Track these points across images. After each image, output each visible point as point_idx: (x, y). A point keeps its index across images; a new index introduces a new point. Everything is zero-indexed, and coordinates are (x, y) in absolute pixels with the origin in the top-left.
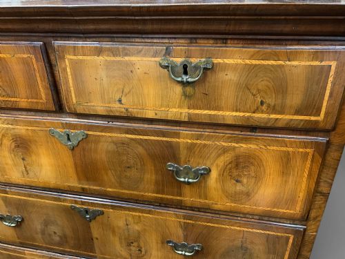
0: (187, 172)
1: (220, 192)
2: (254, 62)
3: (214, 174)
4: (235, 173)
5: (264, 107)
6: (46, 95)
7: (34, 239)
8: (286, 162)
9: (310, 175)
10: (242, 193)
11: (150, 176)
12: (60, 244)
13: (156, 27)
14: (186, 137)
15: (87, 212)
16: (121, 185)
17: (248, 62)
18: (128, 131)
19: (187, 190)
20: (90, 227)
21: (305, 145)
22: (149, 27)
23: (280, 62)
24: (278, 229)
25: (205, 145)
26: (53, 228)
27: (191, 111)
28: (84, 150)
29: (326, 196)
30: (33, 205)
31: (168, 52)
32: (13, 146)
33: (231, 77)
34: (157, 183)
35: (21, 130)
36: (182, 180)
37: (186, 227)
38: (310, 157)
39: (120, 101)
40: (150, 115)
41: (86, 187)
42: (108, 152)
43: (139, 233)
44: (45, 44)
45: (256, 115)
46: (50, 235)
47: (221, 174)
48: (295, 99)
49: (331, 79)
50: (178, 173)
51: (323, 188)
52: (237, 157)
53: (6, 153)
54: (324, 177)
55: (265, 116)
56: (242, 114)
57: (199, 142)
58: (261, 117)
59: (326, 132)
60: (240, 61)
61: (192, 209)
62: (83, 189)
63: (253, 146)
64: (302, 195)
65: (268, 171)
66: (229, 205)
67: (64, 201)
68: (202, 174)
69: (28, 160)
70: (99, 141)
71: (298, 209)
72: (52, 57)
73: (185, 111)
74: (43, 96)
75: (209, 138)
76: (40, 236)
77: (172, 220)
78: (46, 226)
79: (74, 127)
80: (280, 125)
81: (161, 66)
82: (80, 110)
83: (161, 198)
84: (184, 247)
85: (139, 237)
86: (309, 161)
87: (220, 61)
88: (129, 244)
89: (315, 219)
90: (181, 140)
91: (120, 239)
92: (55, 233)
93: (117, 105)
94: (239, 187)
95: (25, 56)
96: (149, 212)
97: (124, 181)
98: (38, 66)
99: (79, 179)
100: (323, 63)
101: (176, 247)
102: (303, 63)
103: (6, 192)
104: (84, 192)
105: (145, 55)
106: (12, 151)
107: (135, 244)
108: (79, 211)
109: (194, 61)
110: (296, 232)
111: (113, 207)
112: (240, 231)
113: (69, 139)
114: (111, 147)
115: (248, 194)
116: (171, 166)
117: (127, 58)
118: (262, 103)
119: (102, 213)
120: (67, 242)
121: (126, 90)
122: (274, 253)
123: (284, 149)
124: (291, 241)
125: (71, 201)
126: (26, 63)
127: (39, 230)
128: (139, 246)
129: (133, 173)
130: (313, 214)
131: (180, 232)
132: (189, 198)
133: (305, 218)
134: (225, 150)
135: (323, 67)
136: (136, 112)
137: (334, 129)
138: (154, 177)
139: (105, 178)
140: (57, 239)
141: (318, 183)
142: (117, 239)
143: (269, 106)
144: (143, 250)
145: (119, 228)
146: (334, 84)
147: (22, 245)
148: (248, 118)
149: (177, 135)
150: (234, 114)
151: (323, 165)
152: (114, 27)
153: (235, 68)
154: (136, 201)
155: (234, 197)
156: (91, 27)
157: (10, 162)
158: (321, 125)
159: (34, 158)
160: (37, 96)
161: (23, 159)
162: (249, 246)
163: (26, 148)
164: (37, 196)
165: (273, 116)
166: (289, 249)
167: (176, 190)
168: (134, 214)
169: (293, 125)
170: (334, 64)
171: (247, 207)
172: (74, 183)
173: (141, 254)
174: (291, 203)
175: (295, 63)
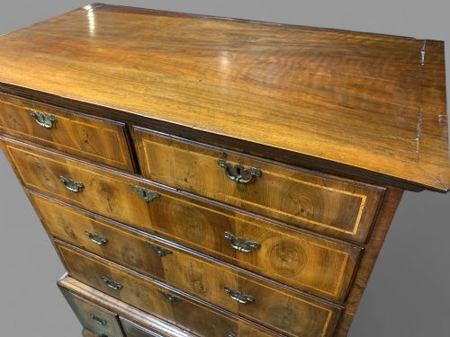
0: (241, 242)
1: (269, 264)
2: (295, 180)
3: (264, 250)
4: (282, 253)
5: (304, 214)
6: (127, 160)
7: (115, 257)
8: (325, 258)
9: (346, 271)
10: (287, 269)
11: (211, 237)
12: (137, 266)
14: (241, 217)
15: (159, 248)
16: (187, 238)
17: (290, 178)
18: (193, 201)
19: (241, 255)
20: (161, 260)
21: (342, 249)
23: (318, 186)
24: (318, 303)
25: (256, 227)
26: (131, 253)
27: (244, 201)
28: (157, 205)
29: (362, 289)
30: (116, 233)
31: (225, 156)
32: (100, 188)
33: (276, 185)
34: (216, 243)
35: (107, 179)
36: (236, 247)
37: (240, 281)
38: (346, 258)
39: (186, 180)
40: (210, 195)
41: (159, 231)
42: (176, 211)
43: (201, 275)
44: (126, 125)
45: (298, 218)
46: (129, 257)
47: (271, 250)
48: (332, 214)
49: (362, 208)
50: (233, 241)
51: (359, 282)
52: (283, 243)
53: (95, 192)
54: (360, 275)
55: (305, 220)
56: (286, 214)
57: (251, 223)
58: (302, 220)
60: (283, 176)
61: (245, 269)
62: (156, 232)
63: (297, 238)
65: (309, 259)
66: (276, 275)
67: (141, 236)
68: (253, 247)
69: (111, 200)
70: (169, 202)
71: (336, 293)
73: (238, 200)
74: (125, 161)
75: (259, 222)
76: (120, 255)
77: (229, 272)
78: (126, 250)
79: (150, 187)
80: (318, 229)
85: (201, 278)
86: (345, 261)
87: (267, 172)
88: (193, 281)
89: (352, 303)
90: (236, 218)
91: (186, 275)
92: (133, 257)
93: (184, 183)
94: (284, 264)
95: (111, 131)
96: (210, 262)
97: (190, 236)
98: (121, 140)
99: (153, 224)
100: (355, 195)
101: (231, 293)
102: (337, 191)
103: (94, 218)
106: (99, 192)
107: (198, 282)
108: (153, 247)
109: (246, 167)
110: (334, 310)
111: (181, 251)
112: (286, 296)
113: (145, 195)
114: (179, 209)
116: (227, 235)
117: (192, 153)
118: (302, 210)
119: (172, 253)
120: (142, 265)
121: (191, 174)
122: (315, 320)
123: (324, 247)
124: (330, 315)
125: (147, 238)
126: (111, 135)
127: (120, 252)
128: (201, 285)
129: (197, 231)
130: (351, 300)
131: (236, 284)
132: (242, 261)
133: (344, 301)
134: (273, 235)
135: (355, 198)
137: (366, 243)
138: (213, 239)
139: (174, 229)
140: (134, 261)
141: (354, 277)
142: (183, 275)
143: (308, 214)
144: (205, 288)
145: (185, 267)
146: (364, 213)
147: (107, 258)
148: (291, 218)
149: (233, 214)
150: (280, 212)
151: (358, 266)
153: (280, 180)
155: (280, 270)
157: (98, 199)
158: (354, 238)
159: (116, 200)
160: (120, 160)
161: (108, 200)
162: (294, 310)
163: (110, 192)
164: (119, 228)
165: (311, 222)
166: (328, 320)
167: (232, 253)
168: (197, 260)
170: (364, 198)
171: (292, 280)
172: (149, 226)
173: (202, 291)
174: (330, 287)
175: (331, 189)
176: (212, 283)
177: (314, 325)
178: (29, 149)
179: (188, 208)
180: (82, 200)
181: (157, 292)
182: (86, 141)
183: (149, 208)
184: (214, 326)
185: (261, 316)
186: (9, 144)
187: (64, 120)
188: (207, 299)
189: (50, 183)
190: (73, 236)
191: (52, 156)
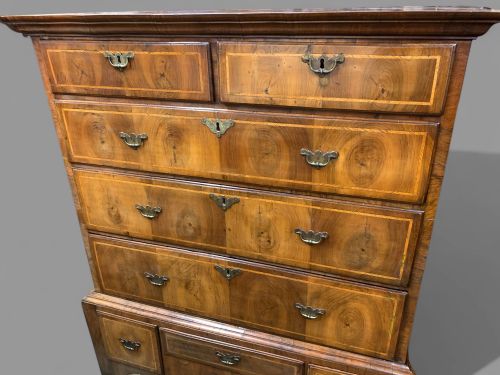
1: (347, 176)
2: (377, 57)
3: (342, 158)
4: (360, 156)
5: (385, 95)
6: (205, 87)
7: (168, 233)
8: (404, 144)
9: (425, 157)
10: (366, 176)
11: (285, 163)
12: (193, 238)
13: (301, 29)
14: (319, 123)
15: (224, 200)
16: (259, 172)
17: (371, 56)
18: (270, 120)
19: (317, 175)
20: (224, 217)
21: (420, 129)
22: (296, 29)
23: (396, 57)
24: (398, 214)
25: (335, 131)
26: (189, 219)
27: (325, 99)
28: (230, 137)
29: (440, 178)
30: (174, 195)
31: (309, 50)
32: (167, 135)
33: (358, 69)
34: (291, 169)
35: (177, 119)
36: (313, 163)
37: (314, 214)
38: (424, 140)
39: (266, 91)
40: (290, 103)
41: (227, 174)
42: (250, 139)
43: (270, 221)
44: (210, 44)
45: (378, 101)
46: (185, 227)
47: (348, 159)
48: (409, 87)
49: (437, 70)
50: (310, 157)
51: (438, 171)
52: (363, 141)
53: (160, 142)
54: (438, 160)
55: (385, 102)
56: (366, 101)
57: (330, 128)
58: (382, 103)
59: (437, 116)
60: (366, 56)
61: (320, 194)
62: (224, 176)
63: (376, 131)
64: (418, 178)
65: (389, 154)
66: (355, 189)
67: (205, 189)
68: (332, 158)
69: (179, 148)
70: (244, 129)
71: (416, 191)
72: (214, 55)
73: (320, 99)
74: (202, 88)
75: (339, 124)
76: (174, 229)
77: (301, 206)
78: (183, 217)
79: (223, 116)
80: (397, 110)
81: (303, 60)
82: (232, 100)
83: (294, 185)
84: (311, 235)
85: (269, 227)
86: (423, 144)
87: (351, 56)
88: (260, 235)
89: (431, 203)
90: (315, 127)
91: (252, 229)
92: (190, 225)
93: (264, 95)
94: (364, 171)
95: (193, 53)
96: (281, 199)
97: (262, 167)
98: (202, 62)
99: (222, 166)
100: (430, 57)
101: (303, 235)
102: (415, 58)
103: (151, 183)
104: (224, 180)
105: (290, 52)
106: (165, 140)
107: (265, 234)
108: (217, 200)
109: (330, 56)
110: (415, 216)
111: (249, 195)
112: (363, 217)
113: (218, 129)
114: (254, 135)
115: (371, 178)
116: (304, 151)
117: (276, 55)
118: (383, 91)
119: (238, 201)
120: (200, 234)
121: (272, 82)
122: (395, 240)
123: (402, 133)
124: (411, 226)
125: (211, 190)
126: (193, 60)
127: (175, 223)
128: (269, 237)
129: (271, 160)
130: (430, 199)
131: (308, 220)
132: (319, 183)
133: (423, 202)
134: (352, 135)
135: (430, 61)
136: (279, 101)
137: (442, 113)
138: (288, 163)
139: (246, 165)
140: (191, 231)
141: (432, 165)
142: (248, 229)
143: (388, 93)
144: (272, 241)
145: (252, 217)
146: (439, 75)
147: (156, 241)
148: (372, 104)
149: (311, 122)
150: (361, 101)
151: (436, 147)
152: (269, 29)
153: (361, 62)
154: (270, 187)
155: (359, 180)
156: (251, 30)
157: (161, 150)
158: (431, 110)
159: (184, 146)
160: (197, 88)
161: (174, 148)
162: (372, 234)
163: (178, 136)
164: (179, 185)
165: (392, 102)
166: (409, 235)
167: (307, 175)
168: (267, 201)
169: (408, 110)
170: (438, 58)
171: (369, 191)
172: (216, 171)
173: (270, 245)
174: (409, 185)
175: (409, 57)
176: (281, 231)
177: (394, 249)
178: (90, 106)
179: (264, 131)
180: (142, 158)
181: (213, 272)
182: (163, 75)
183: (220, 144)
184: (278, 301)
185: (335, 259)
186: (67, 105)
187: (142, 55)
188: (274, 258)
189: (105, 147)
190: (118, 219)
191: (116, 108)
